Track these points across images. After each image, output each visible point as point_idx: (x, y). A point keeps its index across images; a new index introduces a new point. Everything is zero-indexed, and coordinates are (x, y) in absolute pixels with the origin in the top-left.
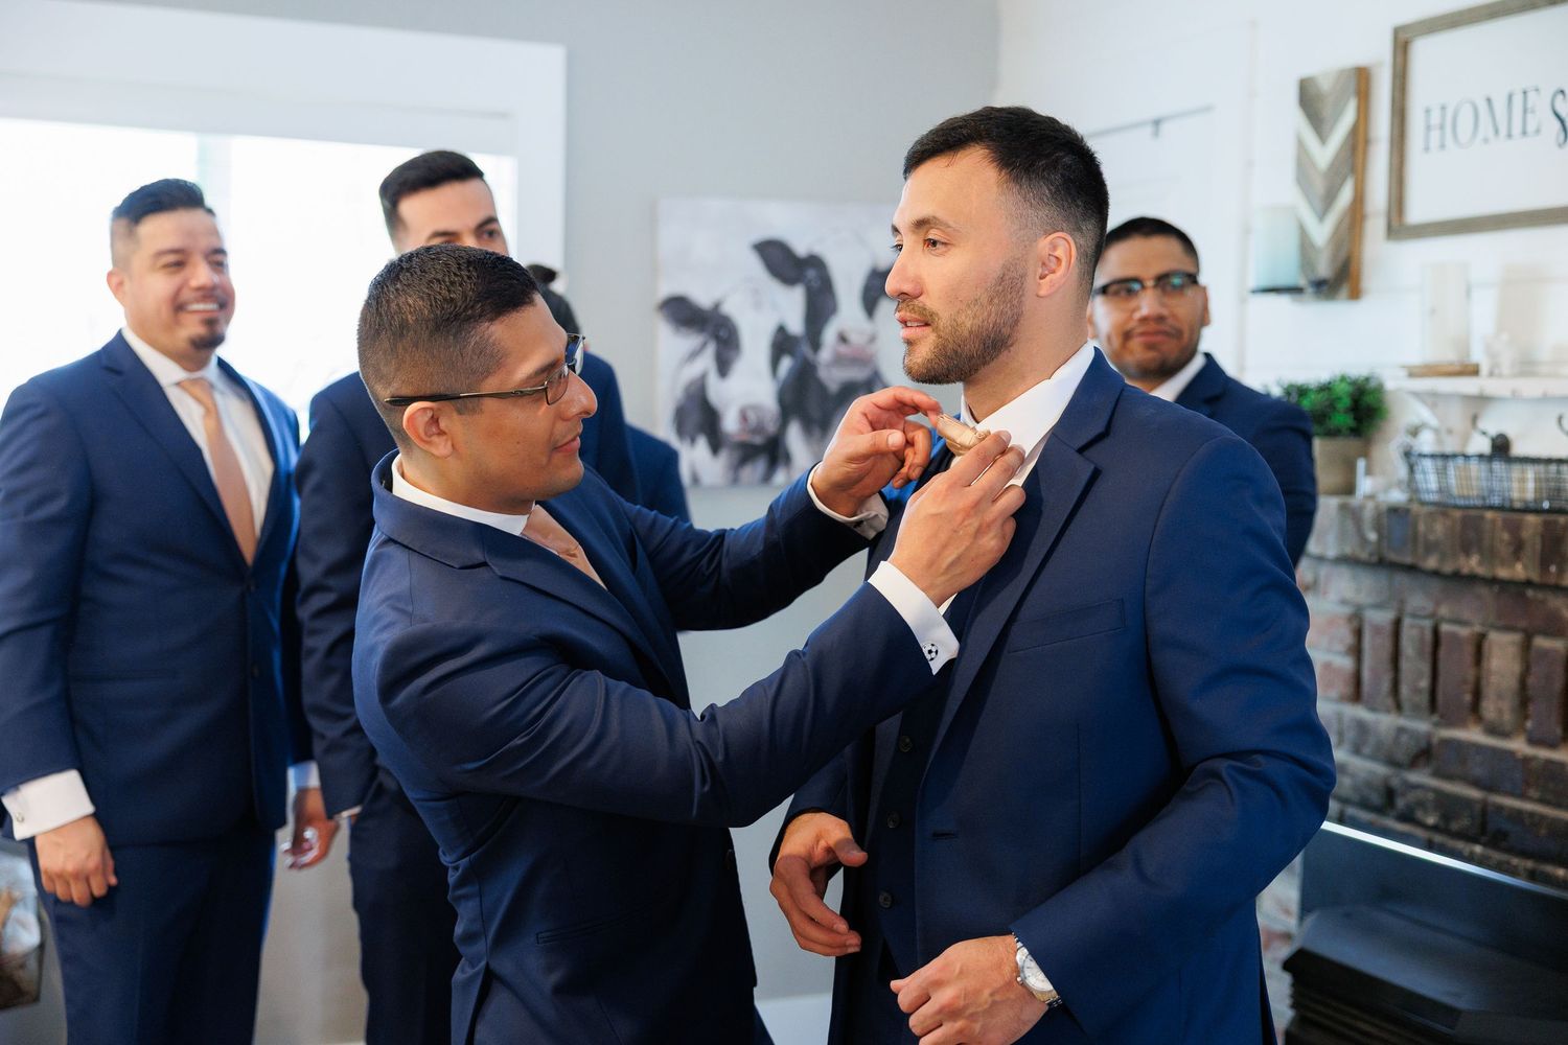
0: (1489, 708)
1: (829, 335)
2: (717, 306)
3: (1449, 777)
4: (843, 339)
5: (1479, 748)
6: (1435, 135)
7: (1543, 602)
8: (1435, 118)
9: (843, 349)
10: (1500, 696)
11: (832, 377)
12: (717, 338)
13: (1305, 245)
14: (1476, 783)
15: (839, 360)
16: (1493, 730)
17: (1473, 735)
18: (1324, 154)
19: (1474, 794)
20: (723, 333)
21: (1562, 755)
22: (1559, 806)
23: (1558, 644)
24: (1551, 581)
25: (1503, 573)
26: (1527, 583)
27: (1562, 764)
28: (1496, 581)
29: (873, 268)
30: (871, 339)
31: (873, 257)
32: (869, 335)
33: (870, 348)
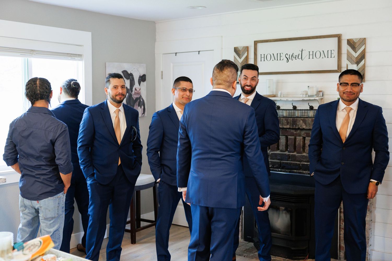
0: (281, 148)
1: (134, 89)
3: (274, 159)
4: (136, 90)
5: (279, 154)
6: (263, 59)
7: (290, 131)
8: (263, 56)
9: (136, 91)
10: (283, 146)
11: (134, 97)
14: (279, 160)
15: (135, 93)
16: (281, 151)
17: (278, 152)
18: (241, 60)
19: (279, 161)
21: (295, 153)
22: (294, 161)
23: (293, 137)
24: (294, 128)
25: (285, 127)
26: (290, 128)
27: (295, 155)
28: (283, 128)
29: (140, 76)
30: (140, 90)
31: (140, 74)
32: (139, 89)
33: (140, 91)
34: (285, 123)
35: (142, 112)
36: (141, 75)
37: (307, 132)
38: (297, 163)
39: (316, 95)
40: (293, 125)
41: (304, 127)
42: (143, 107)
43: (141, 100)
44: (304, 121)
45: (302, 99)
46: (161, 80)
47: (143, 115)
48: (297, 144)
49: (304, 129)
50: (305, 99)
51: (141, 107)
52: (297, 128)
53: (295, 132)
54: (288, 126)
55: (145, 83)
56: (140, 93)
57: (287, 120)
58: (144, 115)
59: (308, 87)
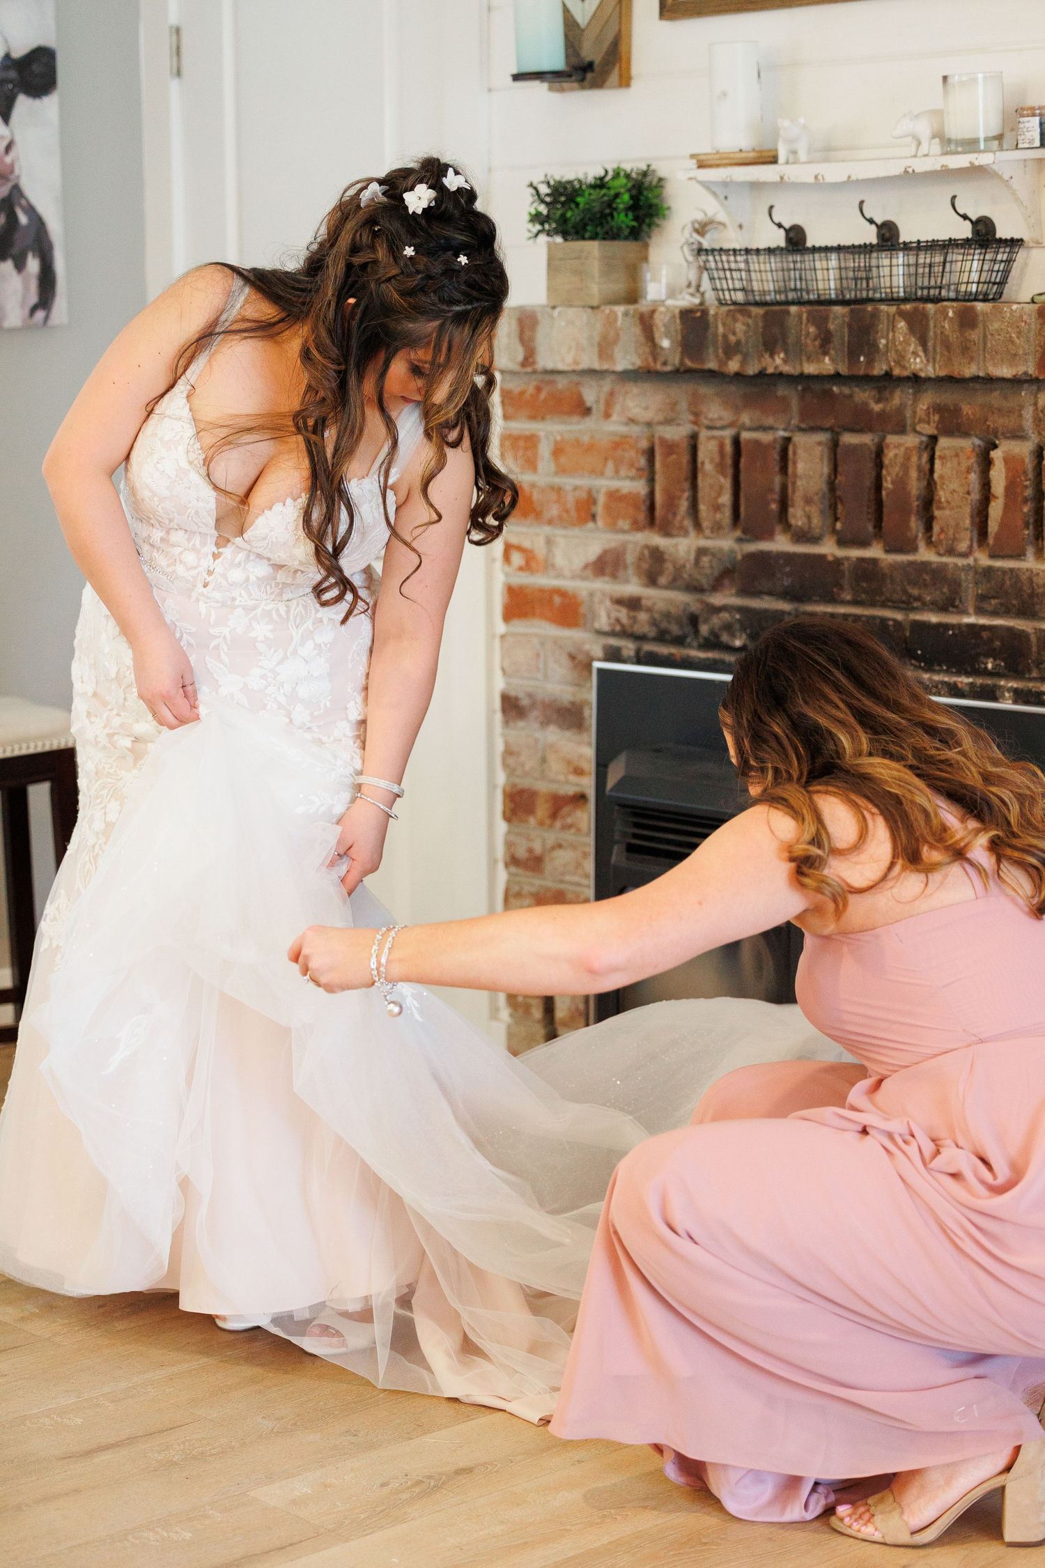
0: (797, 516)
3: (756, 594)
5: (789, 558)
7: (851, 396)
10: (808, 501)
13: (570, 26)
14: (786, 595)
16: (802, 536)
17: (781, 544)
21: (875, 552)
22: (873, 604)
23: (867, 439)
24: (862, 372)
25: (810, 369)
26: (836, 377)
27: (874, 561)
28: (802, 378)
29: (7, 56)
30: (8, 148)
31: (6, 41)
32: (5, 143)
33: (8, 159)
34: (811, 345)
35: (33, 298)
36: (18, 52)
37: (948, 397)
38: (884, 620)
39: (1000, 137)
40: (852, 355)
41: (918, 363)
42: (33, 265)
43: (23, 219)
44: (918, 326)
45: (898, 170)
46: (174, 85)
47: (40, 314)
48: (888, 484)
49: (915, 380)
50: (921, 166)
51: (20, 266)
52: (879, 369)
53: (878, 401)
54: (827, 365)
55: (49, 105)
56: (12, 171)
57: (821, 322)
58: (47, 318)
59: (945, 78)
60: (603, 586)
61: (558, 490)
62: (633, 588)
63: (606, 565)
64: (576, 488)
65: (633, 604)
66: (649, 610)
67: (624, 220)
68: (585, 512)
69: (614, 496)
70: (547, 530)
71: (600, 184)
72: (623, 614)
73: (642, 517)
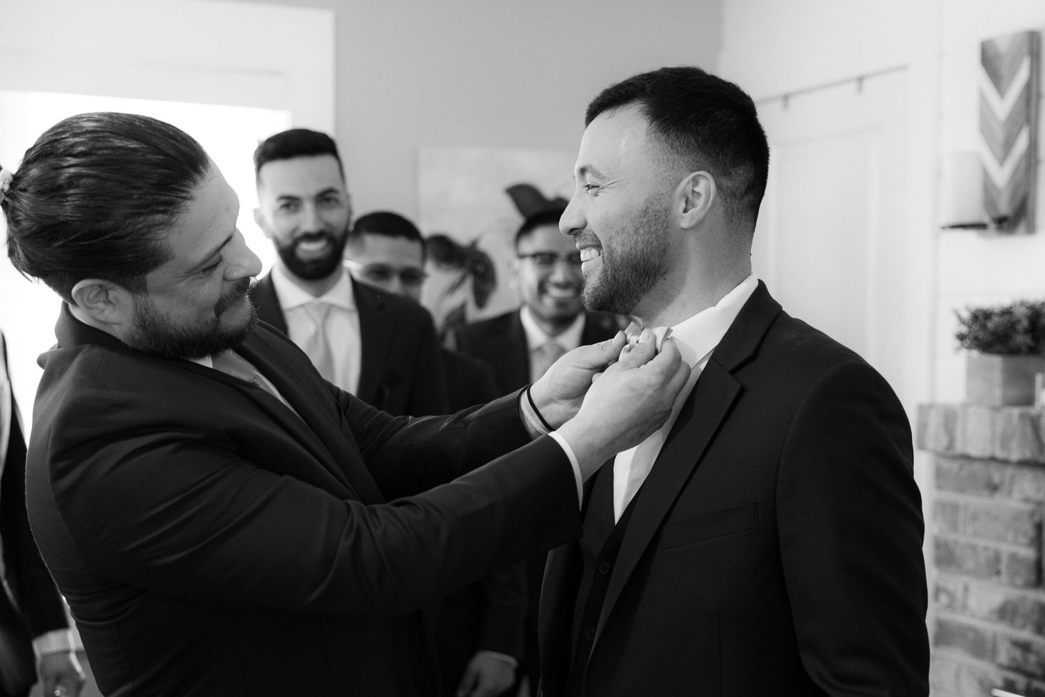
2: (474, 244)
12: (475, 272)
13: (988, 187)
18: (1004, 106)
20: (480, 268)
60: (1002, 629)
61: (974, 548)
62: (1026, 635)
63: (1005, 612)
64: (986, 549)
65: (1025, 647)
66: (1038, 654)
67: (1021, 339)
68: (993, 568)
69: (1013, 558)
70: (964, 579)
71: (1007, 312)
72: (1018, 654)
73: (1032, 577)
